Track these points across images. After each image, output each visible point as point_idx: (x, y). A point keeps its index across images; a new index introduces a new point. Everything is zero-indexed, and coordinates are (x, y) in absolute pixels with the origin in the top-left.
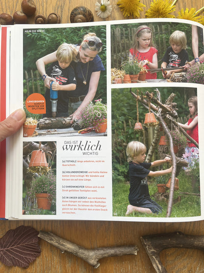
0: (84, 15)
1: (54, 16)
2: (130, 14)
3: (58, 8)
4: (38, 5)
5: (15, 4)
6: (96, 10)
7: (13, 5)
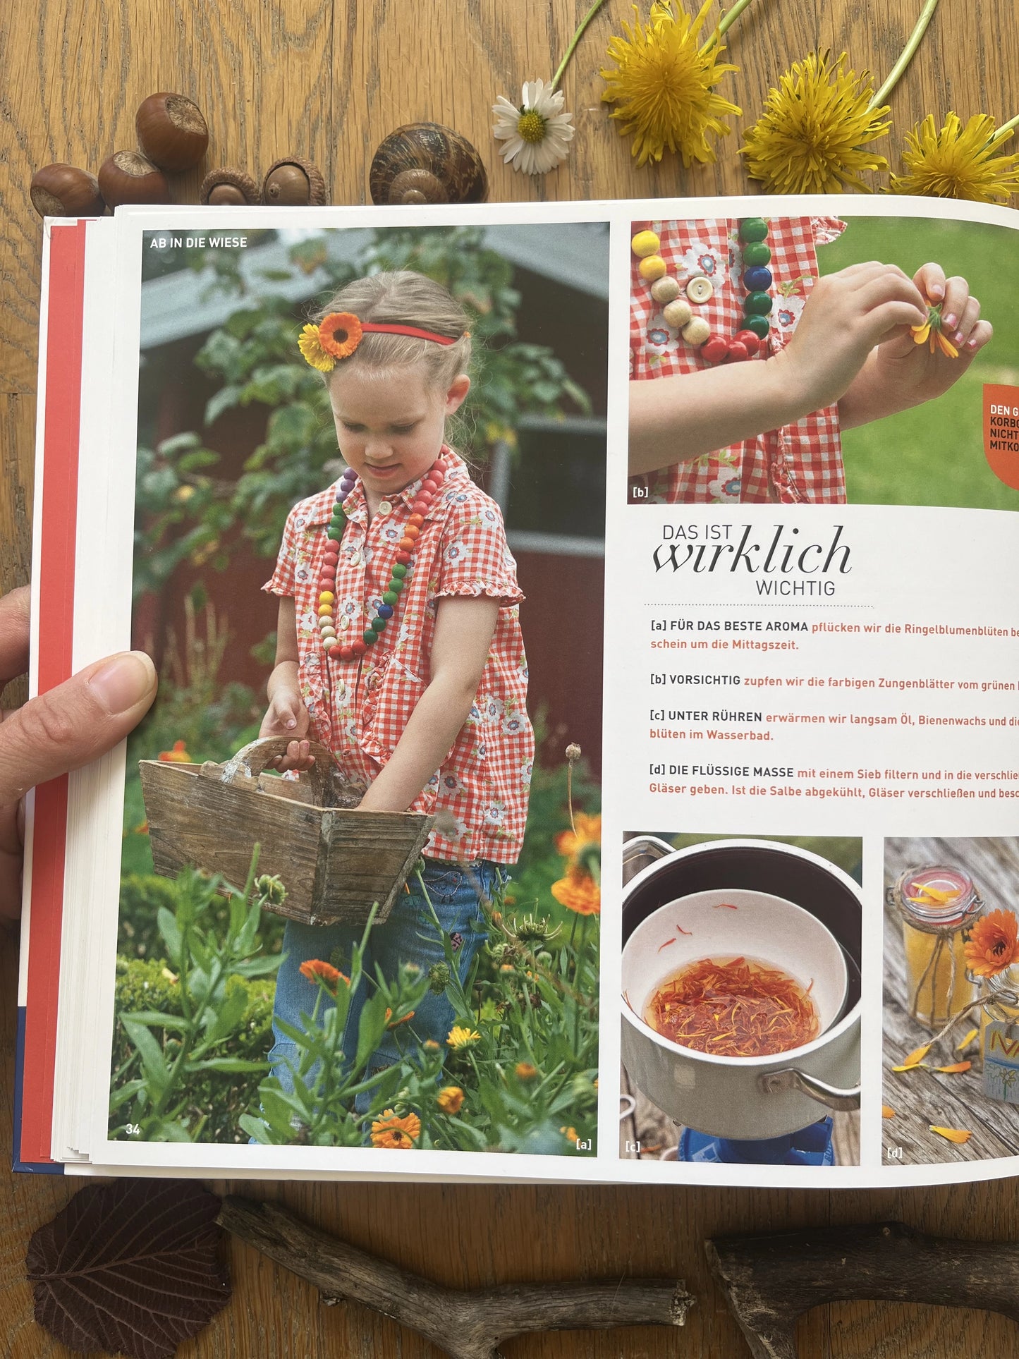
0: (435, 168)
1: (292, 173)
2: (666, 149)
3: (314, 130)
4: (218, 117)
5: (107, 116)
6: (497, 131)
7: (101, 118)
